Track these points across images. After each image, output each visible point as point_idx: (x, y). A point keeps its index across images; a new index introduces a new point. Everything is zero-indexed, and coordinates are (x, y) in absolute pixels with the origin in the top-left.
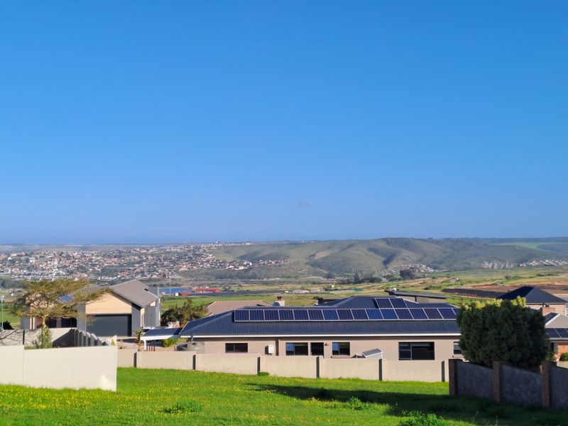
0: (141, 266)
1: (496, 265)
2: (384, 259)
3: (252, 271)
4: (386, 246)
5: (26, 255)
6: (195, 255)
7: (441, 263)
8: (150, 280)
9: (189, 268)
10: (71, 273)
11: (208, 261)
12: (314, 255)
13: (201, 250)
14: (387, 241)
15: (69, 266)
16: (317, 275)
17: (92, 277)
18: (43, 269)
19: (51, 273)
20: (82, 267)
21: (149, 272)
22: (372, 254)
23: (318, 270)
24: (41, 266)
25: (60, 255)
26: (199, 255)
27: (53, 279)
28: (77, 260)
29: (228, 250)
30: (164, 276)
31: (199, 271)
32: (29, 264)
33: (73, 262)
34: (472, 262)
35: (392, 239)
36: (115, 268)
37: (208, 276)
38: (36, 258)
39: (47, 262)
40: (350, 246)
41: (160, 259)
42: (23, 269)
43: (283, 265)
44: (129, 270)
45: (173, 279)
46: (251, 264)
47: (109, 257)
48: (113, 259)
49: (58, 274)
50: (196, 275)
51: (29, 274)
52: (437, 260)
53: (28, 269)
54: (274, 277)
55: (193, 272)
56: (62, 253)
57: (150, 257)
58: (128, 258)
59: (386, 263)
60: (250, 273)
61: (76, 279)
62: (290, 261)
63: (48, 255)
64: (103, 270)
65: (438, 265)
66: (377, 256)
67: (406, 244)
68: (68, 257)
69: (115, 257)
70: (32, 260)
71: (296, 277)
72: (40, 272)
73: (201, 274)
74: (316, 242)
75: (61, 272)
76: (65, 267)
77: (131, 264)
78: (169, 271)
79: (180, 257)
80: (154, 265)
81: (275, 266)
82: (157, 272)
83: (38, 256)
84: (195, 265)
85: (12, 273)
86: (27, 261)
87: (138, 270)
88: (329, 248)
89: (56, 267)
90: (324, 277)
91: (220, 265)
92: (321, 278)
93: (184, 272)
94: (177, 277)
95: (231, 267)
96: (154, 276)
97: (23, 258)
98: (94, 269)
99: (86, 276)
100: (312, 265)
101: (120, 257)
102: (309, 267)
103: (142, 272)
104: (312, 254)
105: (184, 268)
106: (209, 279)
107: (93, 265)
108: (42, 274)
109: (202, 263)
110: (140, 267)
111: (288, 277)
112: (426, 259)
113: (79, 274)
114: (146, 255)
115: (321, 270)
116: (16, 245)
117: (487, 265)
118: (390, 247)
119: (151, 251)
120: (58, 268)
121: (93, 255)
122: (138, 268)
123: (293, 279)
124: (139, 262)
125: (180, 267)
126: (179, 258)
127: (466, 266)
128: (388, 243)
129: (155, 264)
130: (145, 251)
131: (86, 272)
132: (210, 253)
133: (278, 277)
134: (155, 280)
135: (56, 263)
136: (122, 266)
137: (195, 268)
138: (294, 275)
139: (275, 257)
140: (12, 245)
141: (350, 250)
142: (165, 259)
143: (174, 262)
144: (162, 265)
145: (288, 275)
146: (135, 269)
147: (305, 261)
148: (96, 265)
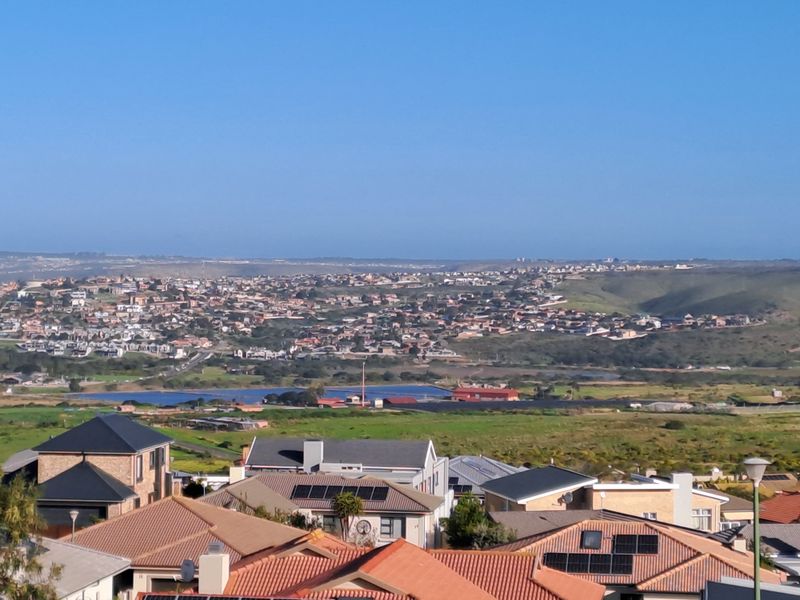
0: (361, 323)
3: (657, 344)
5: (66, 285)
6: (513, 294)
8: (373, 361)
9: (486, 333)
10: (170, 335)
11: (542, 314)
13: (538, 282)
15: (170, 318)
17: (224, 348)
18: (102, 324)
19: (118, 336)
20: (203, 322)
21: (377, 338)
24: (98, 314)
25: (152, 288)
26: (526, 296)
27: (121, 352)
28: (193, 303)
29: (613, 282)
30: (414, 351)
31: (511, 339)
32: (69, 310)
33: (183, 306)
36: (291, 327)
37: (532, 355)
38: (90, 295)
39: (114, 304)
41: (414, 306)
42: (52, 321)
43: (748, 328)
44: (325, 331)
45: (435, 361)
46: (658, 324)
47: (284, 295)
48: (292, 303)
49: (137, 339)
50: (500, 350)
51: (64, 337)
53: (66, 322)
54: (719, 363)
55: (494, 341)
56: (158, 282)
57: (392, 299)
58: (333, 301)
60: (653, 350)
61: (180, 354)
62: (780, 317)
63: (120, 286)
64: (257, 332)
68: (172, 294)
69: (300, 296)
70: (79, 300)
71: (779, 365)
72: (92, 332)
73: (515, 348)
75: (145, 333)
76: (160, 319)
77: (335, 316)
78: (431, 338)
79: (472, 301)
80: (394, 320)
81: (723, 332)
82: (398, 339)
83: (95, 289)
84: (504, 325)
85: (20, 334)
86: (66, 300)
87: (348, 333)
89: (136, 319)
91: (573, 326)
93: (471, 342)
94: (449, 354)
95: (601, 330)
96: (388, 352)
97: (55, 293)
98: (234, 327)
99: (207, 344)
101: (312, 295)
103: (358, 340)
105: (473, 331)
106: (532, 364)
107: (234, 317)
108: (95, 338)
109: (525, 318)
110: (355, 324)
111: (758, 364)
113: (190, 339)
114: (383, 292)
116: (80, 256)
119: (404, 281)
120: (141, 322)
121: (240, 288)
122: (351, 327)
123: (772, 372)
124: (361, 312)
125: (465, 328)
126: (467, 304)
129: (400, 318)
130: (388, 281)
131: (210, 337)
132: (558, 291)
133: (727, 363)
134: (387, 361)
135: (139, 309)
136: (311, 320)
137: (502, 330)
138: (777, 359)
139: (733, 306)
140: (70, 255)
142: (427, 306)
143: (449, 315)
144: (418, 323)
145: (760, 358)
146: (341, 331)
148: (243, 316)
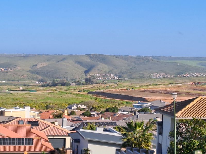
1: (162, 75)
2: (86, 69)
4: (89, 60)
7: (125, 73)
12: (36, 65)
14: (90, 56)
16: (34, 80)
22: (78, 65)
23: (36, 76)
34: (145, 73)
35: (94, 55)
40: (63, 59)
43: (10, 71)
52: (123, 71)
54: (2, 80)
59: (86, 72)
62: (17, 69)
65: (122, 75)
66: (81, 67)
67: (103, 59)
71: (18, 81)
74: (40, 55)
81: (3, 72)
88: (48, 60)
90: (38, 81)
92: (36, 82)
100: (33, 72)
102: (30, 73)
104: (35, 64)
111: (13, 81)
112: (115, 70)
115: (38, 76)
117: (155, 75)
118: (91, 61)
123: (16, 83)
127: (141, 76)
128: (91, 58)
133: (4, 80)
138: (17, 79)
139: (6, 66)
141: (62, 62)
145: (13, 79)
147: (29, 69)
